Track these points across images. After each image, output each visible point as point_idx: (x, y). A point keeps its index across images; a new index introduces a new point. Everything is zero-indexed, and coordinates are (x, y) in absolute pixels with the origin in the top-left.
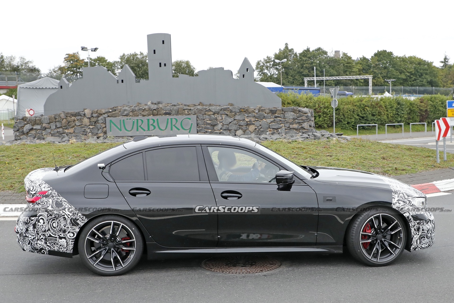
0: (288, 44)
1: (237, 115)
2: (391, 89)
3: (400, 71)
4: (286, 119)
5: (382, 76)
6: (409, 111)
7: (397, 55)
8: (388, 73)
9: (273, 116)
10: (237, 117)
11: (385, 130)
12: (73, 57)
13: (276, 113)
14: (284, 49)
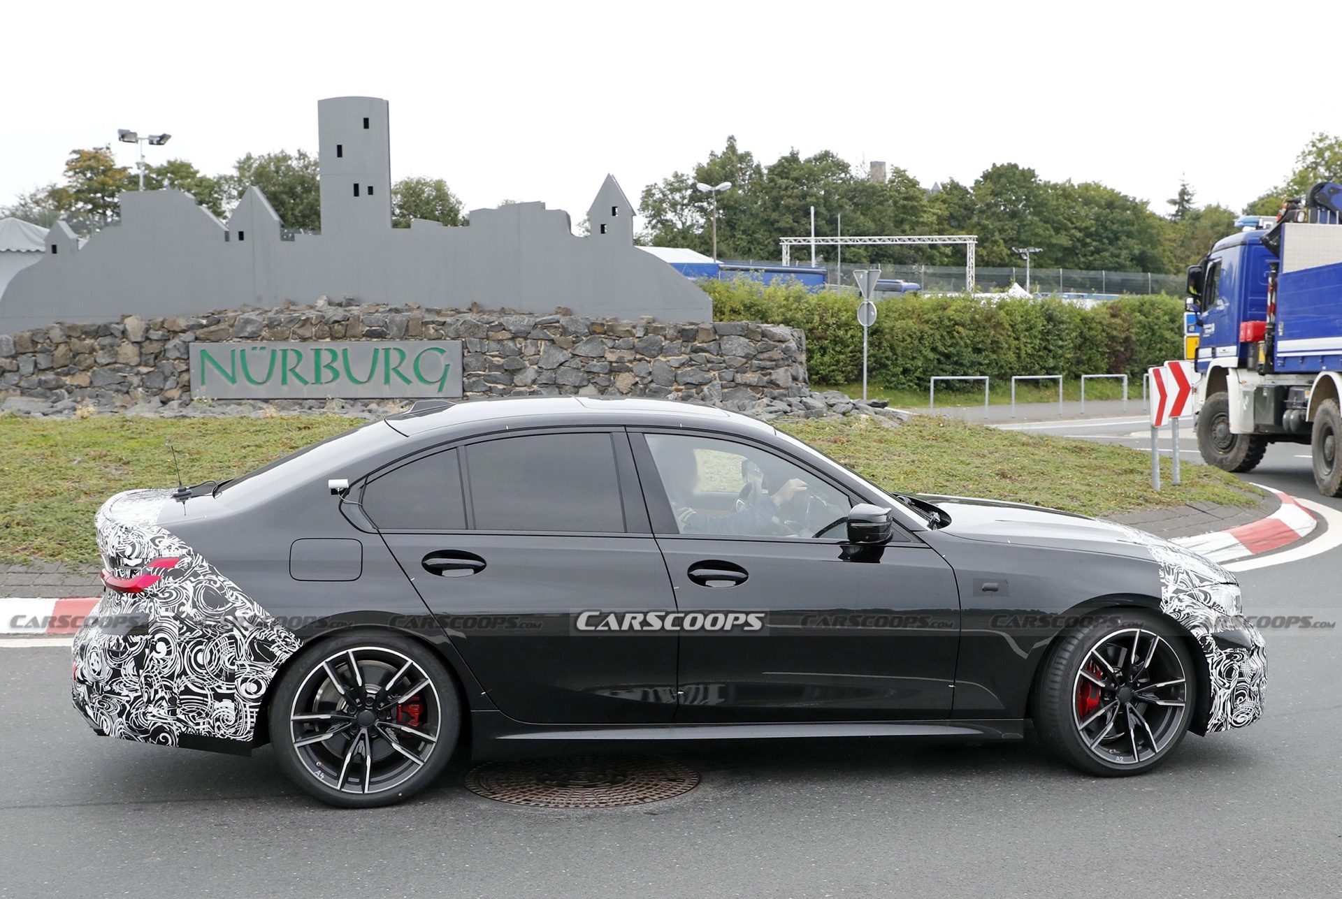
0: (736, 138)
1: (581, 343)
2: (1030, 276)
3: (1055, 225)
4: (726, 358)
5: (1003, 236)
6: (1079, 341)
7: (1047, 180)
8: (1022, 230)
9: (686, 347)
10: (583, 349)
11: (1011, 394)
12: (92, 161)
13: (695, 340)
14: (724, 153)
